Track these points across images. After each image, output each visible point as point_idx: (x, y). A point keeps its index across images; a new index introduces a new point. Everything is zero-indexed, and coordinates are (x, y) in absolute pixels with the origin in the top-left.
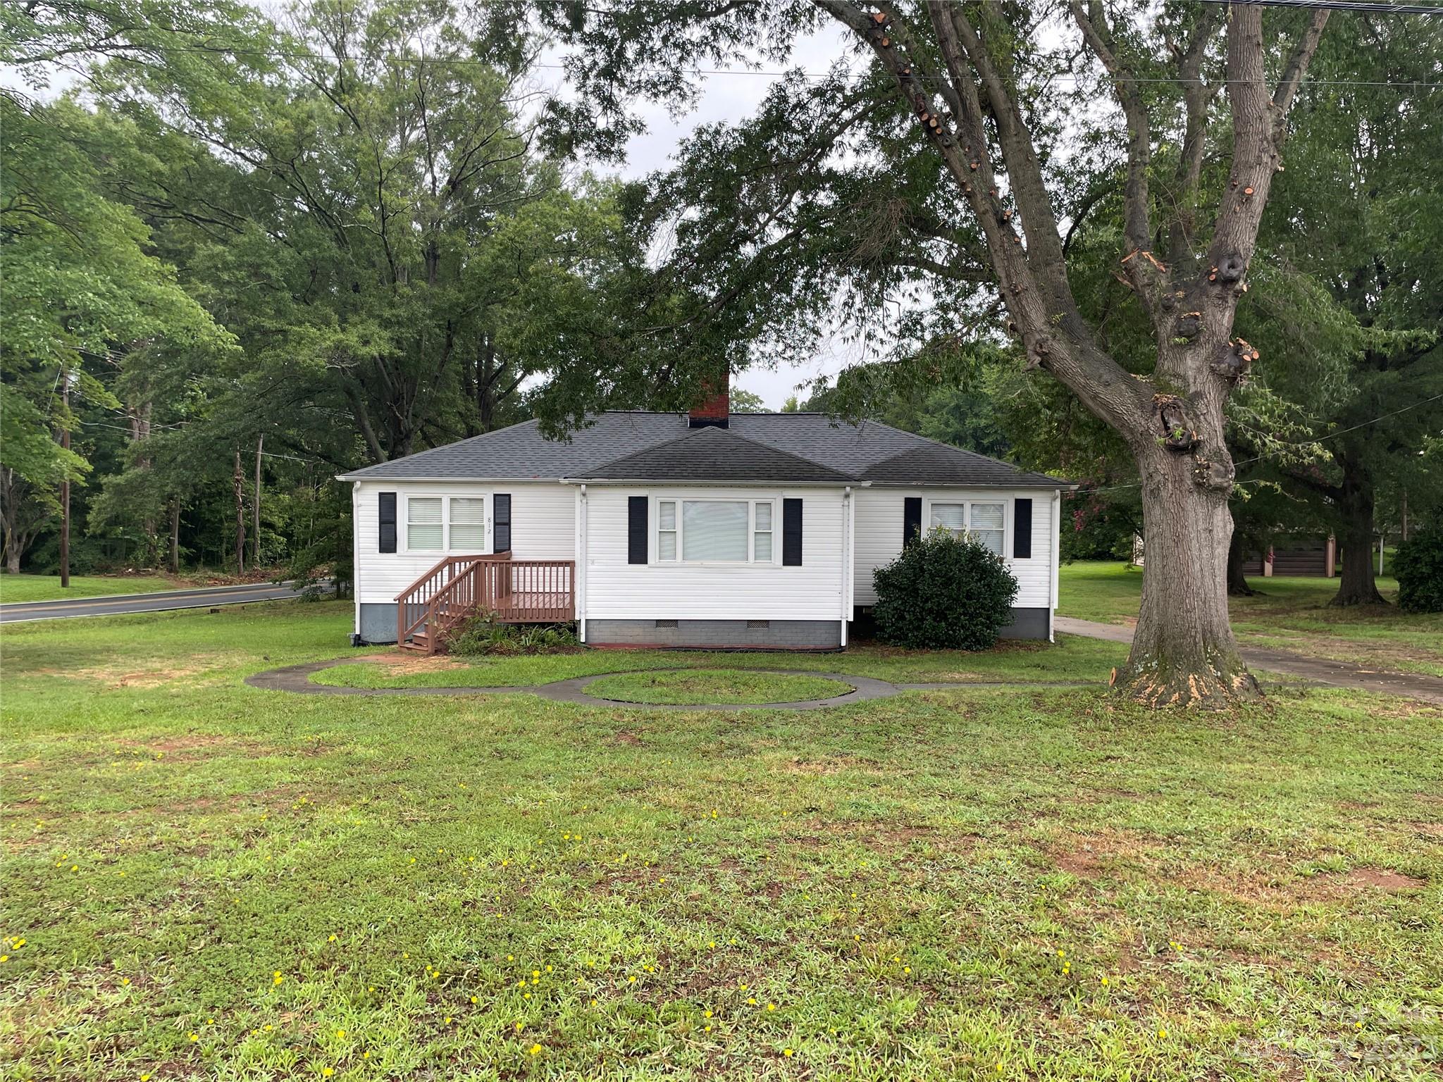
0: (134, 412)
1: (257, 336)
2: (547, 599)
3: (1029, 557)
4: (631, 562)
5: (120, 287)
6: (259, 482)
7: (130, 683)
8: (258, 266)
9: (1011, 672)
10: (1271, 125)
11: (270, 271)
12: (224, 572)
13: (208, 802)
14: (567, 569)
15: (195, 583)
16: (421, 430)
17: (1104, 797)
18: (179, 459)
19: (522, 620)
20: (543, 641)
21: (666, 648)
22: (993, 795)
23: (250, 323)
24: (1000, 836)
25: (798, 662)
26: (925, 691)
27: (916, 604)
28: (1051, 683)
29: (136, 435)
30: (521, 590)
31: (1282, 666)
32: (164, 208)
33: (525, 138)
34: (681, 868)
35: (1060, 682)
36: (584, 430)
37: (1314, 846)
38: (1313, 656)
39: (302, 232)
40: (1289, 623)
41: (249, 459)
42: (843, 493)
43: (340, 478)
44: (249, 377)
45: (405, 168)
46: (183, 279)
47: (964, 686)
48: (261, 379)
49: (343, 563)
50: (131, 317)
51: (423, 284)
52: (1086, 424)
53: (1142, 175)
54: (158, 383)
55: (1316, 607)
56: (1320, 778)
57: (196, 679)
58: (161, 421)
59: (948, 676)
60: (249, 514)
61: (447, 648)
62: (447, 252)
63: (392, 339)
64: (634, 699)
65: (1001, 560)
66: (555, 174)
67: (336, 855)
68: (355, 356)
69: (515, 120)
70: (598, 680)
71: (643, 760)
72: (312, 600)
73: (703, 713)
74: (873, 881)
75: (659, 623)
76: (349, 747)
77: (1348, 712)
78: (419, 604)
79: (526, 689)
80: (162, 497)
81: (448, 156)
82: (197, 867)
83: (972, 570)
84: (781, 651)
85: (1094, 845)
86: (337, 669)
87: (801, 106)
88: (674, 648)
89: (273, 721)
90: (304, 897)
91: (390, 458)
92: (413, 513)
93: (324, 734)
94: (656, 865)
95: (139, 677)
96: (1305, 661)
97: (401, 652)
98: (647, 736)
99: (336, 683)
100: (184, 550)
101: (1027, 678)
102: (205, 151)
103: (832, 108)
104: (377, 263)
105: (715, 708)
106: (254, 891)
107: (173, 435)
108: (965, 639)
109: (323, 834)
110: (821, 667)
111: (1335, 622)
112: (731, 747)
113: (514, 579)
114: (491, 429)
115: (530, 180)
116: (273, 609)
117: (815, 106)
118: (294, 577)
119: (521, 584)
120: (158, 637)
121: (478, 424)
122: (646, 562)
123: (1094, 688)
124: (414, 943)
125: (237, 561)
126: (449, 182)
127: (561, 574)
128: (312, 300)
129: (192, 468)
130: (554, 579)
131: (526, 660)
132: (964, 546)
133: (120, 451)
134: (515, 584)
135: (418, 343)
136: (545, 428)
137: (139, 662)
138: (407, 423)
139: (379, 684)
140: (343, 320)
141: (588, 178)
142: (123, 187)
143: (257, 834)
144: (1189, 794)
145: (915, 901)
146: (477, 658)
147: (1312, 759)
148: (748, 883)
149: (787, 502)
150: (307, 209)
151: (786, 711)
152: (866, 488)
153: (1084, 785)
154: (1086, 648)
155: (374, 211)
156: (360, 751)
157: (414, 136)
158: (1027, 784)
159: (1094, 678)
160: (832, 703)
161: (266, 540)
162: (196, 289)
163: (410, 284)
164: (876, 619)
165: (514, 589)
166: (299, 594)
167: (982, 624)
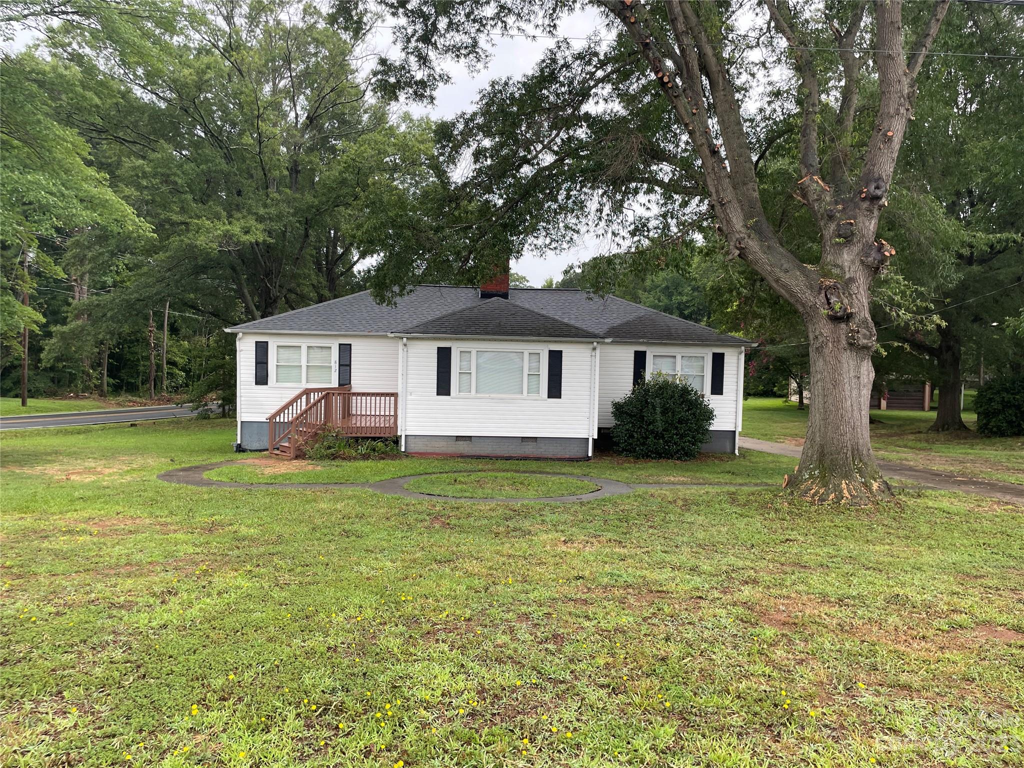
0: (76, 280)
1: (167, 227)
2: (377, 420)
3: (722, 394)
4: (438, 394)
5: (67, 188)
6: (166, 332)
7: (73, 477)
8: (168, 176)
9: (711, 477)
10: (907, 86)
11: (177, 179)
12: (140, 397)
13: (133, 568)
14: (392, 398)
15: (119, 404)
16: (285, 297)
17: (788, 569)
18: (109, 315)
19: (359, 435)
20: (374, 450)
21: (462, 456)
22: (709, 568)
23: (162, 217)
24: (718, 599)
25: (558, 467)
26: (652, 490)
27: (641, 427)
28: (740, 485)
29: (77, 297)
30: (359, 413)
31: (901, 474)
32: (100, 132)
33: (363, 87)
34: (487, 622)
35: (746, 484)
36: (406, 298)
37: (945, 608)
38: (921, 467)
39: (200, 151)
40: (901, 443)
41: (159, 315)
42: (591, 346)
43: (227, 330)
44: (162, 255)
45: (276, 106)
46: (114, 183)
47: (678, 487)
48: (168, 258)
49: (228, 392)
50: (74, 211)
51: (288, 191)
52: (765, 300)
53: (814, 121)
54: (94, 259)
55: (920, 432)
56: (940, 556)
57: (121, 475)
58: (94, 288)
59: (666, 479)
60: (159, 355)
61: (305, 454)
62: (305, 168)
63: (265, 230)
64: (442, 493)
65: (703, 396)
66: (384, 114)
67: (230, 609)
68: (239, 241)
69: (356, 74)
70: (416, 479)
71: (452, 539)
72: (205, 418)
73: (493, 505)
74: (630, 634)
75: (458, 438)
76: (235, 527)
77: (954, 509)
78: (284, 422)
79: (363, 485)
80: (96, 342)
81: (307, 99)
82: (126, 618)
83: (682, 403)
84: (546, 459)
85: (787, 605)
86: (224, 469)
87: (567, 66)
88: (468, 457)
89: (179, 507)
90: (207, 642)
91: (262, 317)
92: (280, 356)
93: (216, 517)
94: (469, 620)
95: (79, 473)
96: (916, 471)
97: (270, 457)
98: (454, 521)
99: (225, 479)
100: (111, 381)
101: (722, 481)
102: (129, 91)
103: (590, 68)
104: (255, 175)
105: (502, 501)
106: (169, 638)
107: (106, 297)
108: (677, 452)
109: (219, 594)
110: (575, 471)
111: (934, 443)
112: (515, 530)
113: (354, 405)
114: (336, 297)
115: (365, 117)
116: (177, 424)
117: (577, 67)
118: (192, 401)
119: (359, 409)
120: (92, 444)
121: (326, 293)
122: (449, 395)
123: (773, 488)
124: (292, 680)
125: (150, 389)
126: (307, 118)
127: (388, 402)
128: (207, 201)
129: (119, 321)
130: (382, 405)
131: (361, 464)
132: (677, 386)
133: (65, 308)
134: (354, 409)
135: (284, 233)
136: (377, 296)
137: (79, 461)
138: (275, 292)
139: (255, 480)
140: (230, 216)
141: (407, 117)
142: (69, 116)
143: (170, 592)
144: (848, 568)
145: (663, 649)
146: (327, 462)
147: (933, 543)
148: (539, 634)
149: (551, 353)
150: (203, 135)
151: (553, 503)
152: (608, 344)
153: (773, 561)
154: (762, 459)
155: (252, 138)
156: (244, 531)
157: (282, 84)
158: (732, 560)
159: (769, 481)
160: (585, 498)
161: (171, 375)
162: (123, 192)
163: (278, 191)
164: (613, 437)
165: (354, 412)
166: (195, 414)
167: (689, 441)
